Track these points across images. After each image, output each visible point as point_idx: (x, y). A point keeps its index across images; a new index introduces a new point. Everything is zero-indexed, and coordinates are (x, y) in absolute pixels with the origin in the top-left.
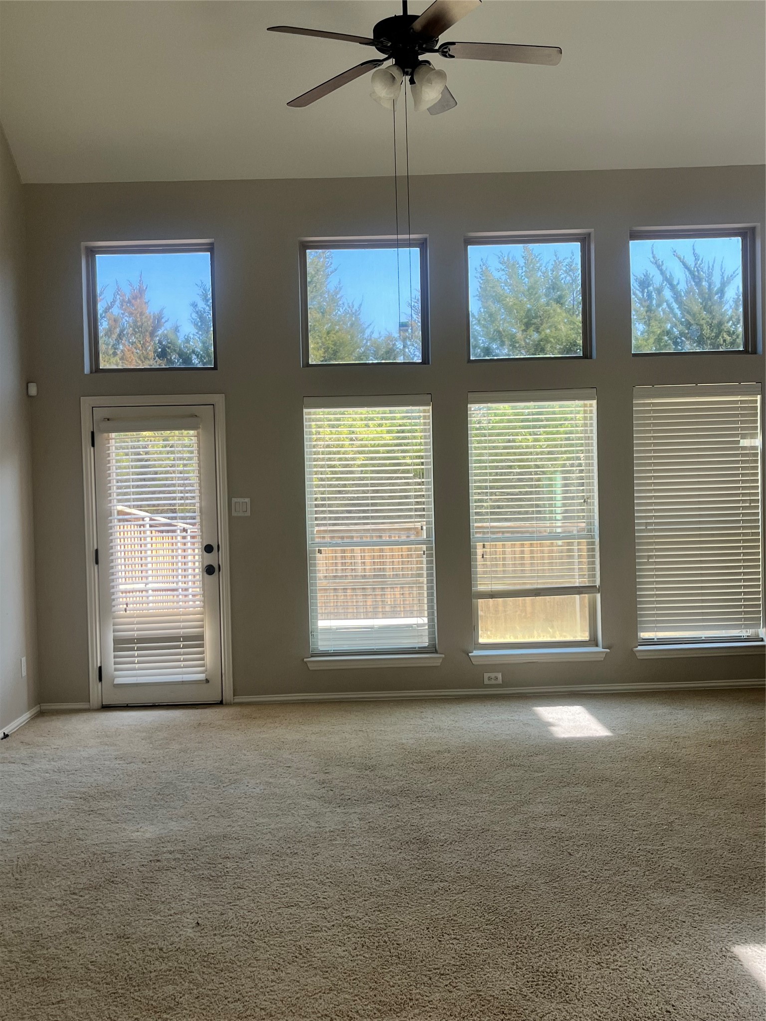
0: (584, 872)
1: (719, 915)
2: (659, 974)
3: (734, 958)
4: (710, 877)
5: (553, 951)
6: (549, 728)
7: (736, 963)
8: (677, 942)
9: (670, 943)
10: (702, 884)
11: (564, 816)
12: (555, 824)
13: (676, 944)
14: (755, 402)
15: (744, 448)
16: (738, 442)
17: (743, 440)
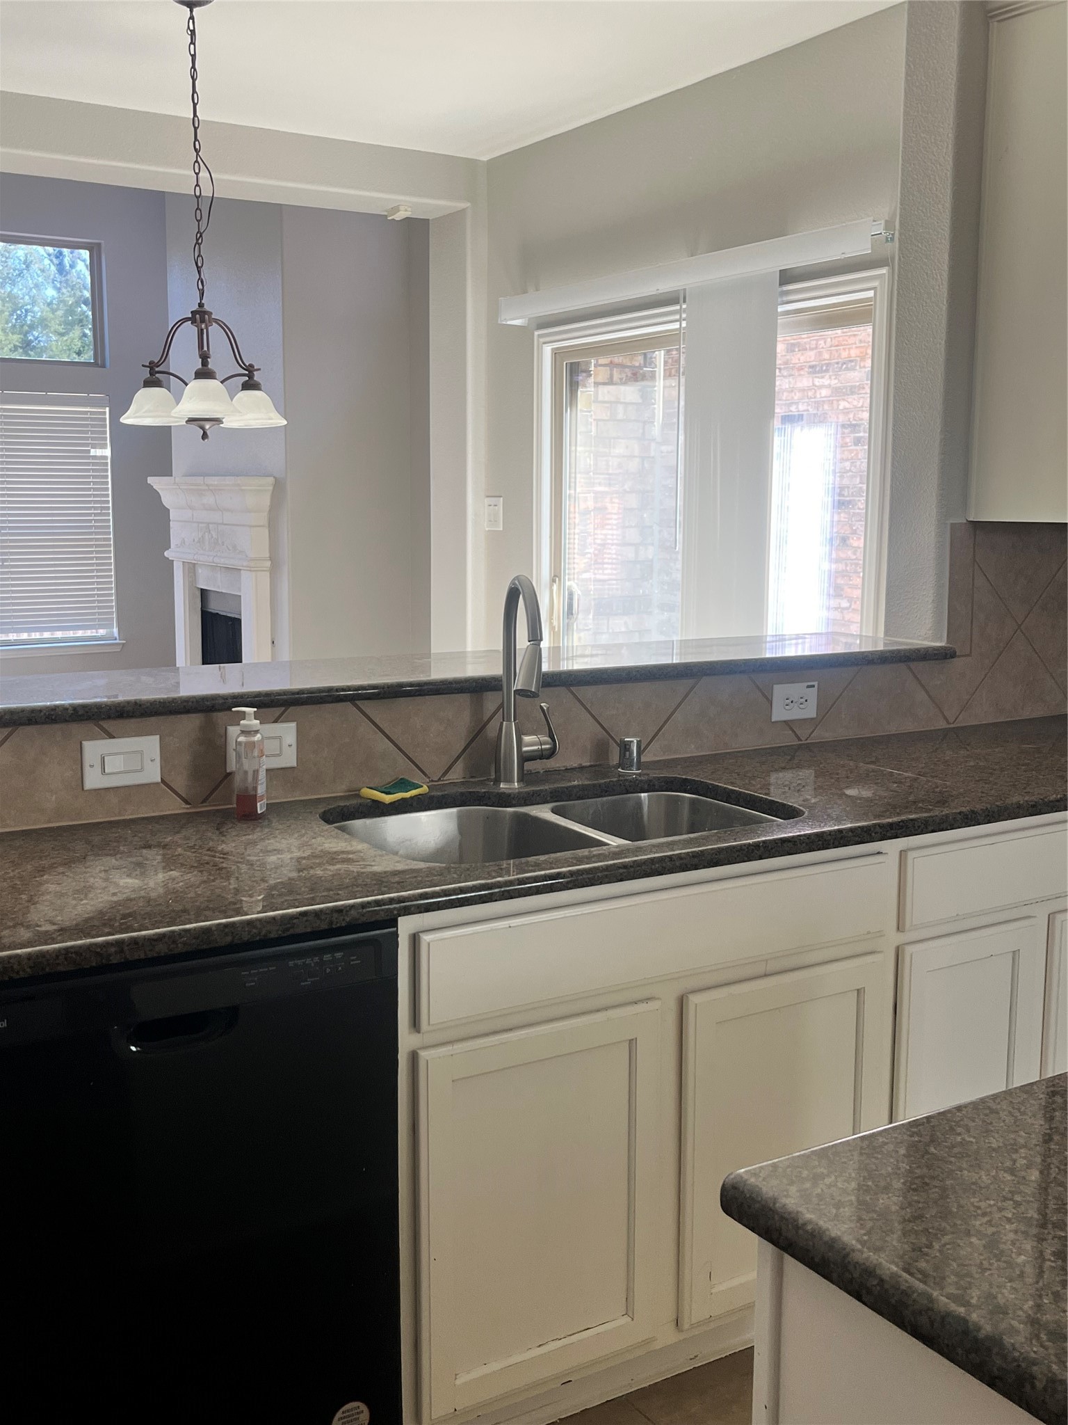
14: (105, 412)
15: (95, 457)
16: (89, 451)
17: (92, 450)
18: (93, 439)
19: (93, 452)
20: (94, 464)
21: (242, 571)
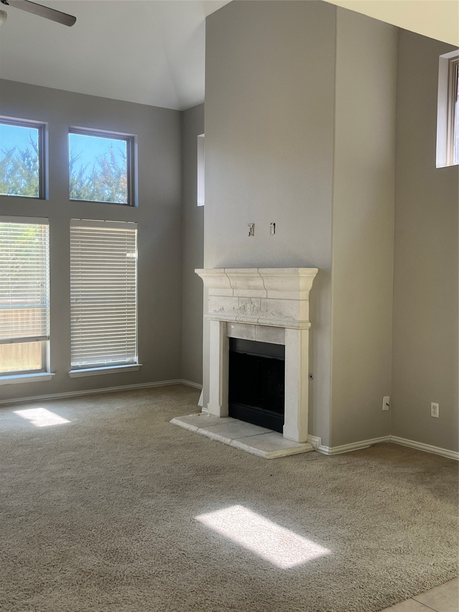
0: (100, 496)
1: (181, 504)
2: (169, 538)
3: (199, 522)
4: (166, 486)
5: (109, 539)
6: (31, 422)
7: (200, 524)
8: (169, 521)
9: (165, 522)
10: (164, 491)
11: (70, 469)
12: (68, 474)
13: (168, 522)
14: (134, 233)
15: (128, 258)
16: (125, 254)
17: (128, 254)
18: (128, 247)
19: (128, 255)
20: (128, 262)
21: (286, 329)
